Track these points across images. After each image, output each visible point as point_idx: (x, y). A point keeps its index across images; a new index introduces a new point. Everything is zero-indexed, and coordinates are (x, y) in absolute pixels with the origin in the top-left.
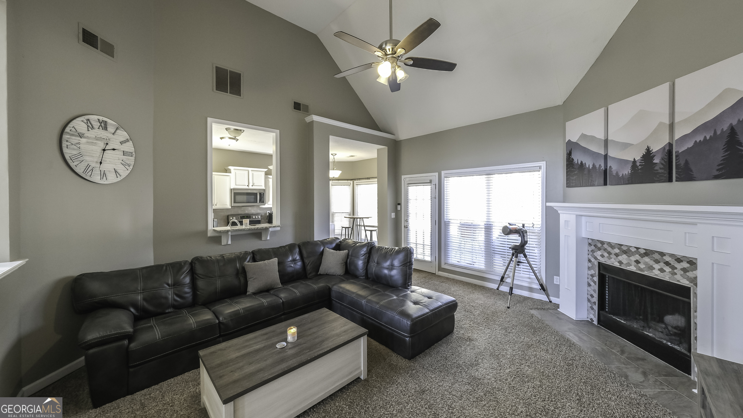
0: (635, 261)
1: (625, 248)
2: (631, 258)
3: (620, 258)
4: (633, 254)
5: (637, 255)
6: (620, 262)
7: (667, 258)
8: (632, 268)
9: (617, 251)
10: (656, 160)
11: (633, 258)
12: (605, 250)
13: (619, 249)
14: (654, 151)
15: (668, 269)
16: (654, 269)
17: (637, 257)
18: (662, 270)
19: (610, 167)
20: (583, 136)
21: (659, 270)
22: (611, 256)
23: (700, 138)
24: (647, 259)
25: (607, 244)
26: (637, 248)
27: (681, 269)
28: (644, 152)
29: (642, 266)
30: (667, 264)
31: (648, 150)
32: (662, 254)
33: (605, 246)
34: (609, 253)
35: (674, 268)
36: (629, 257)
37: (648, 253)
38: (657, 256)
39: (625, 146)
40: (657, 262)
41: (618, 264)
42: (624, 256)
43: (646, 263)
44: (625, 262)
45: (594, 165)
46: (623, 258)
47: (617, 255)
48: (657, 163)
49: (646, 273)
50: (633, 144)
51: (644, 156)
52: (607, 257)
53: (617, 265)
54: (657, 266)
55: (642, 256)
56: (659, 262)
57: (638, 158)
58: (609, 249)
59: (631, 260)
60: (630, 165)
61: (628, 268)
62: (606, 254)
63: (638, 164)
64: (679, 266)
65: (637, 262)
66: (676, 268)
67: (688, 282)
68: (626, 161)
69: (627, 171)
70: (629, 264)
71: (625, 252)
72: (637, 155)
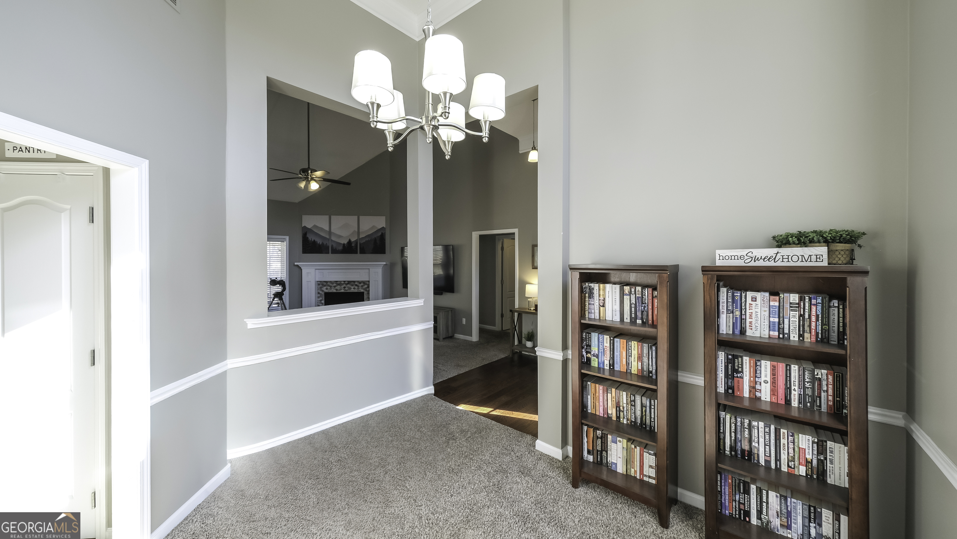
0: (344, 287)
1: (338, 283)
3: (336, 288)
4: (343, 284)
5: (345, 285)
6: (337, 290)
7: (356, 283)
8: (343, 291)
9: (335, 285)
10: (353, 245)
11: (343, 286)
12: (329, 286)
13: (336, 284)
14: (352, 241)
15: (356, 287)
16: (351, 288)
17: (344, 285)
18: (354, 288)
19: (334, 246)
20: (315, 226)
21: (353, 288)
22: (332, 288)
23: (367, 239)
24: (348, 285)
25: (330, 282)
26: (344, 282)
27: (361, 286)
28: (347, 241)
29: (346, 289)
30: (356, 285)
31: (350, 240)
32: (354, 282)
33: (329, 283)
34: (331, 287)
35: (358, 286)
36: (340, 286)
37: (349, 282)
38: (352, 283)
39: (340, 237)
40: (352, 285)
42: (339, 286)
43: (348, 287)
44: (338, 289)
45: (322, 243)
46: (338, 287)
47: (335, 287)
48: (353, 246)
49: (348, 291)
50: (342, 237)
51: (348, 242)
52: (330, 289)
53: (335, 291)
54: (352, 287)
55: (347, 284)
58: (331, 285)
60: (342, 246)
61: (341, 291)
62: (329, 288)
63: (346, 245)
64: (360, 285)
65: (345, 287)
67: (363, 290)
68: (340, 244)
69: (341, 248)
70: (341, 290)
71: (339, 285)
72: (345, 242)
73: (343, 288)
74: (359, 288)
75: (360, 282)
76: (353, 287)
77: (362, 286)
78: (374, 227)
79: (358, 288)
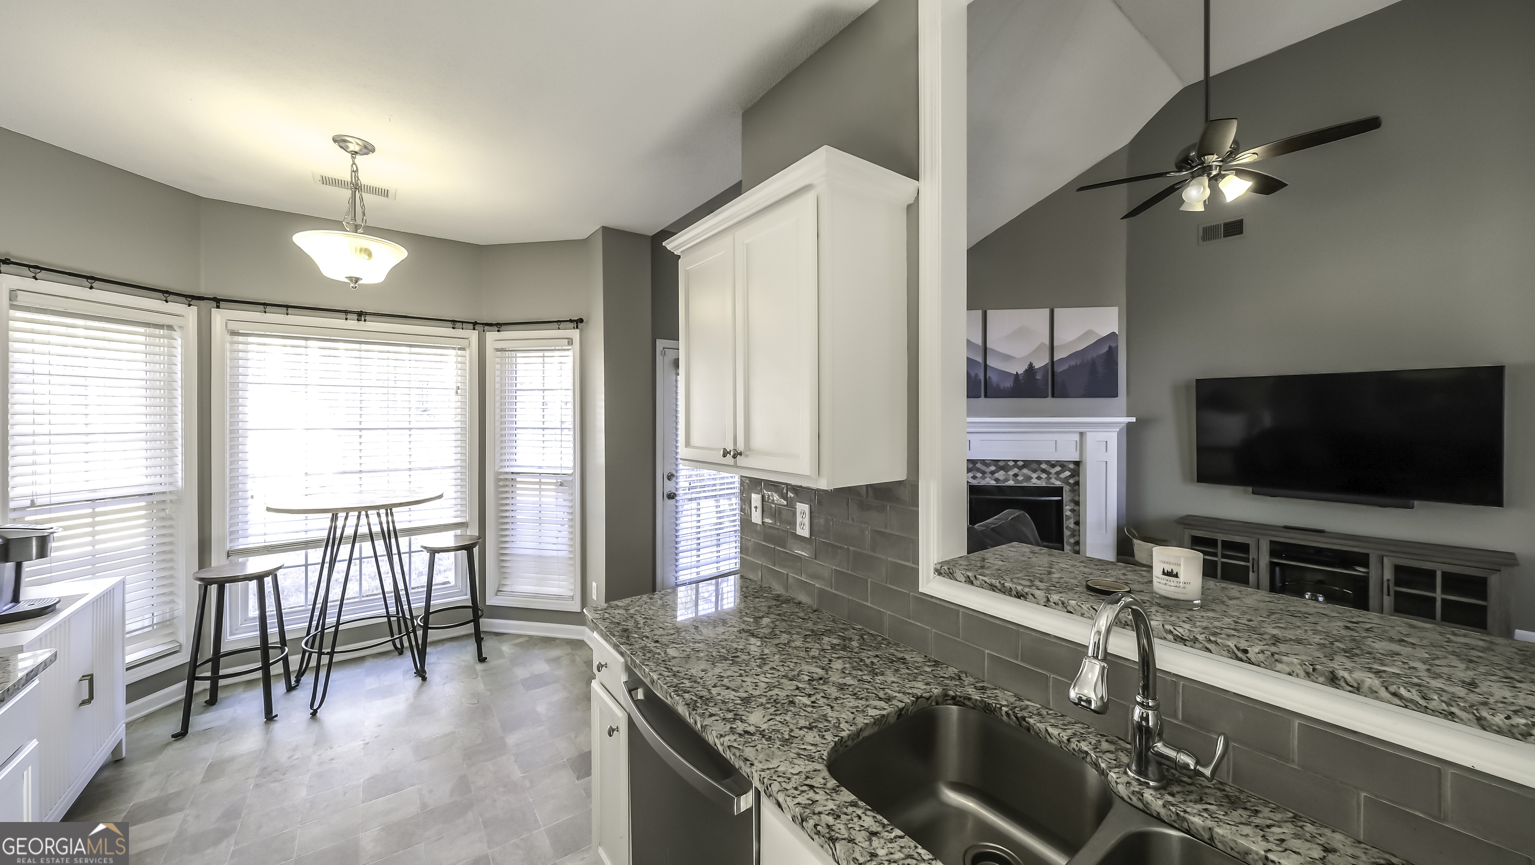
0: (1013, 475)
1: (1001, 464)
2: (1009, 473)
3: (997, 475)
4: (1012, 468)
5: (1016, 469)
6: (997, 480)
7: (1044, 466)
8: (1011, 483)
9: (993, 468)
10: (1038, 377)
11: (1011, 473)
12: (978, 470)
13: (995, 466)
14: (1036, 367)
15: (1044, 476)
16: (1032, 478)
17: (1016, 470)
18: (1039, 478)
19: (989, 377)
21: (1037, 478)
22: (986, 475)
23: (1073, 363)
24: (1025, 471)
26: (1015, 461)
27: (1055, 473)
28: (1026, 367)
29: (1020, 478)
30: (1044, 471)
31: (1031, 365)
32: (1039, 462)
33: (979, 465)
34: (983, 473)
35: (1048, 473)
36: (1006, 472)
37: (1027, 464)
38: (1034, 466)
39: (1007, 358)
40: (1034, 471)
41: (995, 482)
42: (1002, 472)
43: (1024, 475)
44: (1001, 478)
46: (1000, 475)
47: (993, 473)
48: (1038, 379)
49: (1025, 484)
50: (1013, 358)
51: (1026, 371)
52: (981, 477)
53: (993, 483)
54: (1034, 475)
55: (1020, 468)
56: (1037, 471)
57: (1021, 371)
58: (983, 468)
59: (1009, 475)
60: (1013, 380)
61: (1007, 484)
62: (979, 475)
63: (1021, 378)
64: (1053, 471)
65: (1016, 475)
66: (1051, 473)
67: (1061, 483)
68: (1008, 374)
69: (1008, 384)
70: (1007, 480)
71: (1003, 468)
72: (1020, 369)
73: (1011, 477)
74: (1051, 478)
75: (1052, 465)
76: (1037, 476)
77: (1058, 473)
78: (1089, 333)
79: (1049, 478)
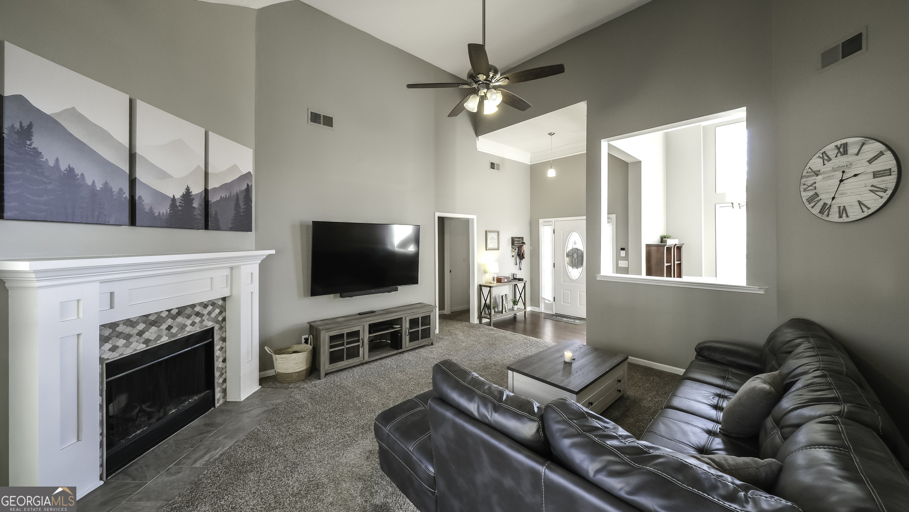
0: (167, 329)
1: (152, 318)
2: (161, 327)
3: (146, 335)
4: (164, 320)
6: (147, 342)
7: (197, 309)
8: (165, 340)
9: (141, 326)
11: (164, 326)
13: (144, 323)
14: (194, 194)
15: (198, 320)
16: (186, 326)
17: (170, 322)
18: (193, 324)
19: (140, 197)
21: (190, 325)
22: (130, 340)
23: (223, 194)
24: (180, 319)
25: (124, 324)
26: (169, 311)
27: (207, 314)
28: (183, 191)
29: (174, 330)
30: (198, 314)
31: (188, 189)
32: (193, 306)
33: (120, 329)
34: (128, 337)
35: (201, 316)
36: (158, 327)
37: (181, 311)
38: (189, 311)
39: (163, 175)
40: (189, 317)
41: (145, 346)
42: (154, 329)
43: (178, 325)
44: (152, 337)
46: (151, 333)
47: (140, 334)
48: (195, 208)
49: (180, 336)
50: (172, 177)
51: (184, 196)
53: (142, 347)
54: (189, 322)
55: (174, 318)
56: (191, 316)
57: (178, 196)
58: (127, 330)
59: (162, 330)
60: (169, 203)
61: (159, 343)
62: (121, 342)
63: (178, 204)
64: (205, 312)
65: (169, 328)
66: (204, 315)
67: (211, 324)
68: (164, 196)
69: (164, 209)
70: (159, 337)
71: (154, 323)
72: (178, 193)
73: (165, 332)
74: (204, 320)
75: (205, 306)
76: (191, 322)
77: (209, 313)
78: (234, 167)
79: (202, 321)
